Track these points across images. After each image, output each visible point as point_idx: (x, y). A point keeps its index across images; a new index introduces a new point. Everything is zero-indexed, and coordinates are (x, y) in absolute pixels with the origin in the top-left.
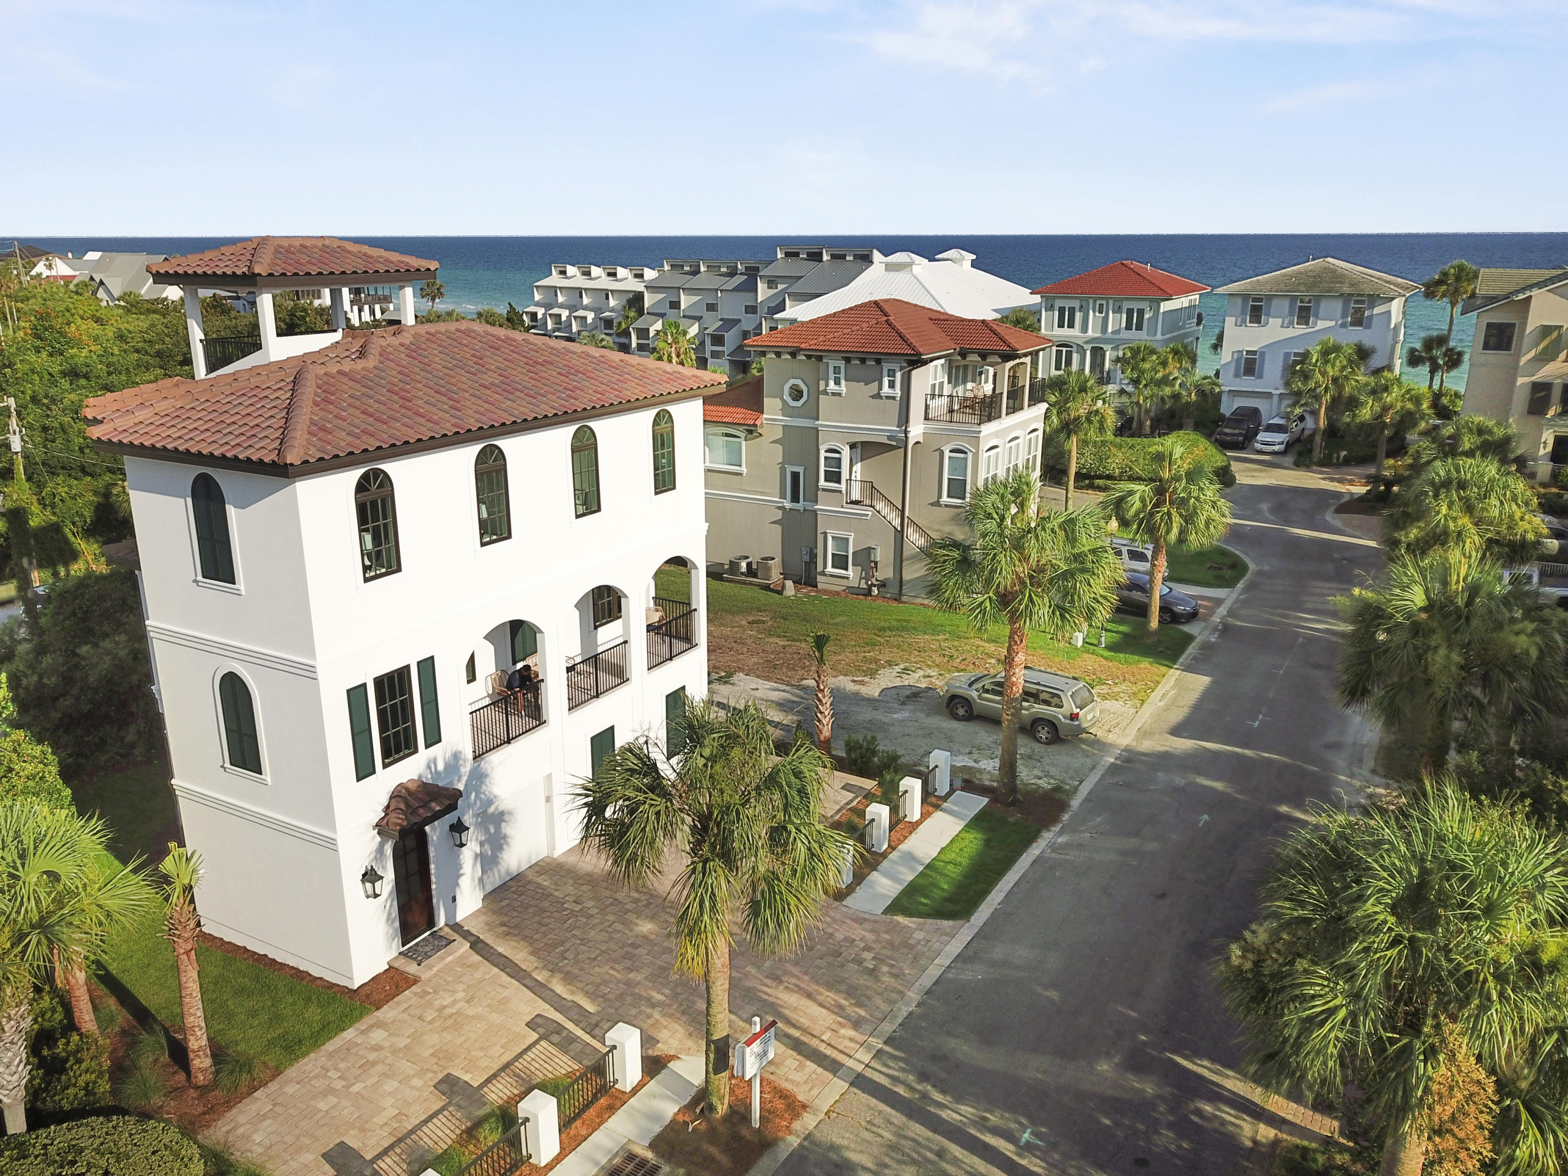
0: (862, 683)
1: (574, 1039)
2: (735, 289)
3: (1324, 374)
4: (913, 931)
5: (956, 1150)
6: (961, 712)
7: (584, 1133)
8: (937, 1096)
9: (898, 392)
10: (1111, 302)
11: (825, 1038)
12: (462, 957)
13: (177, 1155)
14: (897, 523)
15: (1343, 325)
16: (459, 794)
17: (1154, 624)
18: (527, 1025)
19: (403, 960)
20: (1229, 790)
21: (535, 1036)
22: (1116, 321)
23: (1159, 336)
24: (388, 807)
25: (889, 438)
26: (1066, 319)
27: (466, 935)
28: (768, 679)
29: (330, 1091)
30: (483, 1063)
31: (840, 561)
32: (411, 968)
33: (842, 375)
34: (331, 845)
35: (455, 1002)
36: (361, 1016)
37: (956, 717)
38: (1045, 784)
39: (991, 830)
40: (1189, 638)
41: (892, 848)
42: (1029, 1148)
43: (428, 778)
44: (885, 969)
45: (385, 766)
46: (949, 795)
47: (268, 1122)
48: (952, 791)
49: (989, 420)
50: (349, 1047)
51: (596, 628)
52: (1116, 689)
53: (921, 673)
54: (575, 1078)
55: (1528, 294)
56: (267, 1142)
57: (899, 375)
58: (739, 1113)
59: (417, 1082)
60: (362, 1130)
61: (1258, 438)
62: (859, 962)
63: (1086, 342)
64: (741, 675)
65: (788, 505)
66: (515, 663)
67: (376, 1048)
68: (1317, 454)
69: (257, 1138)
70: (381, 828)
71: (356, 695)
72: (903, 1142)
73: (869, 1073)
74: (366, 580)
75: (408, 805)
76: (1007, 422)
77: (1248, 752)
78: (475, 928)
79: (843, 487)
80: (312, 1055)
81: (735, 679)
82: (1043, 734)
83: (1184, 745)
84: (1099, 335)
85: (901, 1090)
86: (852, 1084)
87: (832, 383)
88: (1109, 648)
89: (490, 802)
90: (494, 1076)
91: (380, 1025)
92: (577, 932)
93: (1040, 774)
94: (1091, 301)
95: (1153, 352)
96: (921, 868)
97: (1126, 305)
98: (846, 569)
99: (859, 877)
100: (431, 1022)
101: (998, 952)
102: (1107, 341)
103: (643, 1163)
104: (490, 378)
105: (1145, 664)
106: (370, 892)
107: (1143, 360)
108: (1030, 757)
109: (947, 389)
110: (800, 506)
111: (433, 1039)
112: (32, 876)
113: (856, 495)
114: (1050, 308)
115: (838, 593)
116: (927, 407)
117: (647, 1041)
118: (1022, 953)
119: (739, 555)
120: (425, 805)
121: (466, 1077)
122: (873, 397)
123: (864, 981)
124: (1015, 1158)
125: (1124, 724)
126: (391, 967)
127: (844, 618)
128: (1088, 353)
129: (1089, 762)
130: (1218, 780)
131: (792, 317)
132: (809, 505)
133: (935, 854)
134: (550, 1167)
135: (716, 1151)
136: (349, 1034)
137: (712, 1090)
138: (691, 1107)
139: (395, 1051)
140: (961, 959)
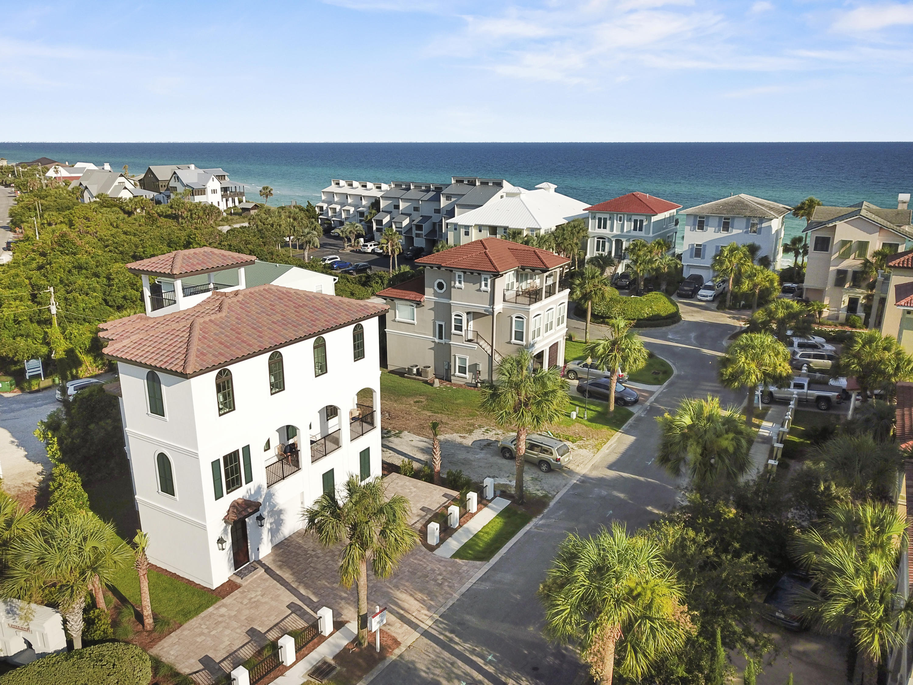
0: (464, 437)
1: (307, 613)
2: (429, 200)
3: (730, 262)
4: (463, 566)
5: (460, 663)
6: (507, 455)
7: (306, 653)
8: (457, 639)
9: (489, 289)
10: (626, 216)
11: (414, 614)
12: (261, 576)
13: (141, 659)
14: (489, 352)
15: (746, 232)
16: (260, 504)
17: (612, 408)
18: (287, 607)
19: (235, 577)
20: (626, 498)
21: (290, 612)
22: (628, 226)
23: (651, 235)
24: (229, 511)
25: (485, 311)
26: (602, 224)
27: (263, 565)
28: (418, 434)
29: (202, 634)
30: (266, 623)
31: (463, 370)
32: (238, 580)
33: (462, 279)
34: (204, 528)
35: (256, 596)
36: (216, 601)
37: (505, 457)
38: (540, 494)
39: (509, 517)
40: (631, 414)
41: (460, 526)
42: (490, 663)
43: (247, 498)
44: (446, 584)
45: (228, 493)
46: (493, 499)
47: (177, 646)
48: (495, 497)
49: (536, 302)
50: (211, 615)
51: (328, 420)
52: (587, 443)
53: (494, 432)
54: (304, 630)
55: (834, 223)
56: (176, 654)
57: (489, 281)
58: (372, 646)
59: (238, 631)
60: (215, 650)
61: (699, 293)
62: (435, 580)
63: (613, 237)
64: (406, 432)
65: (437, 340)
66: (288, 439)
67: (222, 616)
68: (728, 303)
69: (172, 653)
70: (226, 520)
71: (215, 464)
72: (438, 659)
73: (430, 630)
74: (220, 415)
75: (237, 510)
76: (545, 302)
77: (642, 479)
78: (268, 562)
79: (463, 333)
80: (195, 618)
81: (402, 435)
82: (544, 468)
83: (612, 474)
84: (619, 233)
85: (441, 637)
86: (422, 634)
87: (457, 283)
88: (590, 420)
89: (275, 506)
90: (271, 629)
91: (224, 605)
92: (312, 565)
93: (539, 488)
94: (615, 215)
95: (644, 246)
96: (471, 536)
97: (634, 218)
98: (465, 373)
99: (442, 540)
100: (246, 605)
101: (498, 576)
102: (624, 237)
103: (330, 665)
104: (278, 317)
105: (605, 429)
106: (221, 547)
107: (639, 250)
108: (536, 479)
109: (516, 285)
110: (443, 341)
111: (246, 612)
112: (87, 548)
113: (470, 337)
114: (594, 218)
115: (461, 386)
116: (504, 295)
117: (336, 614)
118: (508, 577)
119: (412, 365)
120: (245, 510)
121: (260, 629)
122: (477, 290)
123: (436, 589)
124: (483, 666)
125: (586, 462)
126: (230, 580)
127: (462, 401)
128: (614, 242)
129: (564, 482)
131: (455, 222)
132: (447, 341)
133: (480, 529)
134: (291, 666)
135: (361, 661)
136: (211, 609)
137: (360, 637)
138: (353, 642)
139: (230, 617)
140: (481, 579)
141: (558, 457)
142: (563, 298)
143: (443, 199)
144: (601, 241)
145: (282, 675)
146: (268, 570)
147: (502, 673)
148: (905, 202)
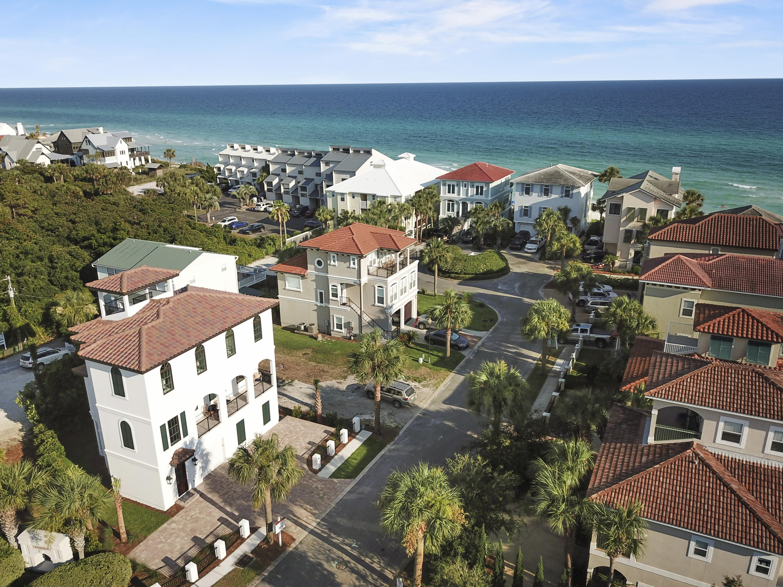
0: (340, 383)
1: (231, 523)
2: (312, 165)
3: (547, 224)
4: (337, 483)
5: (335, 550)
6: (371, 396)
7: (233, 550)
8: (333, 535)
9: (356, 266)
10: (469, 183)
11: (304, 519)
12: (197, 499)
13: (125, 562)
14: (359, 313)
15: (562, 197)
16: (194, 451)
17: (448, 354)
18: (218, 520)
19: (179, 501)
20: (454, 426)
21: (220, 523)
22: (472, 191)
23: (490, 198)
24: (173, 457)
25: (354, 282)
26: (451, 189)
27: (198, 492)
28: (306, 382)
29: (161, 542)
30: (204, 532)
31: (339, 326)
32: (182, 504)
33: (336, 259)
34: (157, 470)
35: (196, 514)
36: (168, 519)
37: (368, 398)
38: (393, 425)
39: (370, 445)
40: (463, 357)
41: (336, 454)
42: (354, 548)
43: (184, 447)
44: (326, 497)
45: (172, 445)
46: (359, 432)
47: (145, 551)
48: (361, 430)
49: (392, 274)
50: (165, 529)
51: (237, 385)
52: (430, 382)
54: (230, 535)
55: (622, 195)
56: (145, 557)
57: (356, 261)
58: (276, 543)
59: (186, 538)
60: (171, 552)
61: (526, 246)
62: (319, 495)
63: (460, 200)
64: (296, 381)
65: (319, 304)
67: (173, 529)
68: (547, 255)
69: (142, 556)
70: (171, 464)
71: (163, 428)
72: (320, 548)
73: (315, 529)
74: (164, 394)
75: (179, 456)
76: (400, 273)
78: (201, 489)
79: (339, 299)
80: (155, 532)
81: (294, 383)
82: (397, 405)
83: (446, 407)
84: (465, 197)
85: (324, 535)
86: (309, 533)
87: (332, 261)
88: (432, 364)
89: (204, 450)
90: (208, 536)
91: (174, 522)
92: (233, 489)
93: (393, 421)
94: (461, 183)
95: (483, 210)
96: (343, 462)
97: (476, 184)
98: (341, 329)
99: (323, 466)
100: (189, 520)
101: (361, 489)
102: (469, 200)
103: (249, 557)
105: (443, 371)
106: (169, 482)
108: (391, 414)
109: (377, 261)
110: (323, 305)
111: (190, 526)
112: (86, 495)
113: (344, 301)
114: (444, 185)
115: (339, 338)
116: (368, 270)
117: (252, 523)
118: (368, 489)
119: (300, 323)
120: (184, 456)
121: (200, 536)
122: (348, 267)
123: (319, 501)
124: (350, 551)
125: (427, 398)
126: (176, 504)
127: (339, 352)
128: (461, 204)
129: (411, 415)
130: (450, 422)
131: (333, 190)
132: (327, 305)
133: (349, 456)
134: (224, 559)
135: (269, 553)
136: (165, 525)
137: (268, 537)
138: (263, 541)
139: (179, 530)
140: (349, 492)
141: (406, 397)
142: (414, 267)
143: (322, 165)
144: (451, 204)
145: (218, 565)
146: (202, 495)
147: (362, 555)
148: (677, 174)
